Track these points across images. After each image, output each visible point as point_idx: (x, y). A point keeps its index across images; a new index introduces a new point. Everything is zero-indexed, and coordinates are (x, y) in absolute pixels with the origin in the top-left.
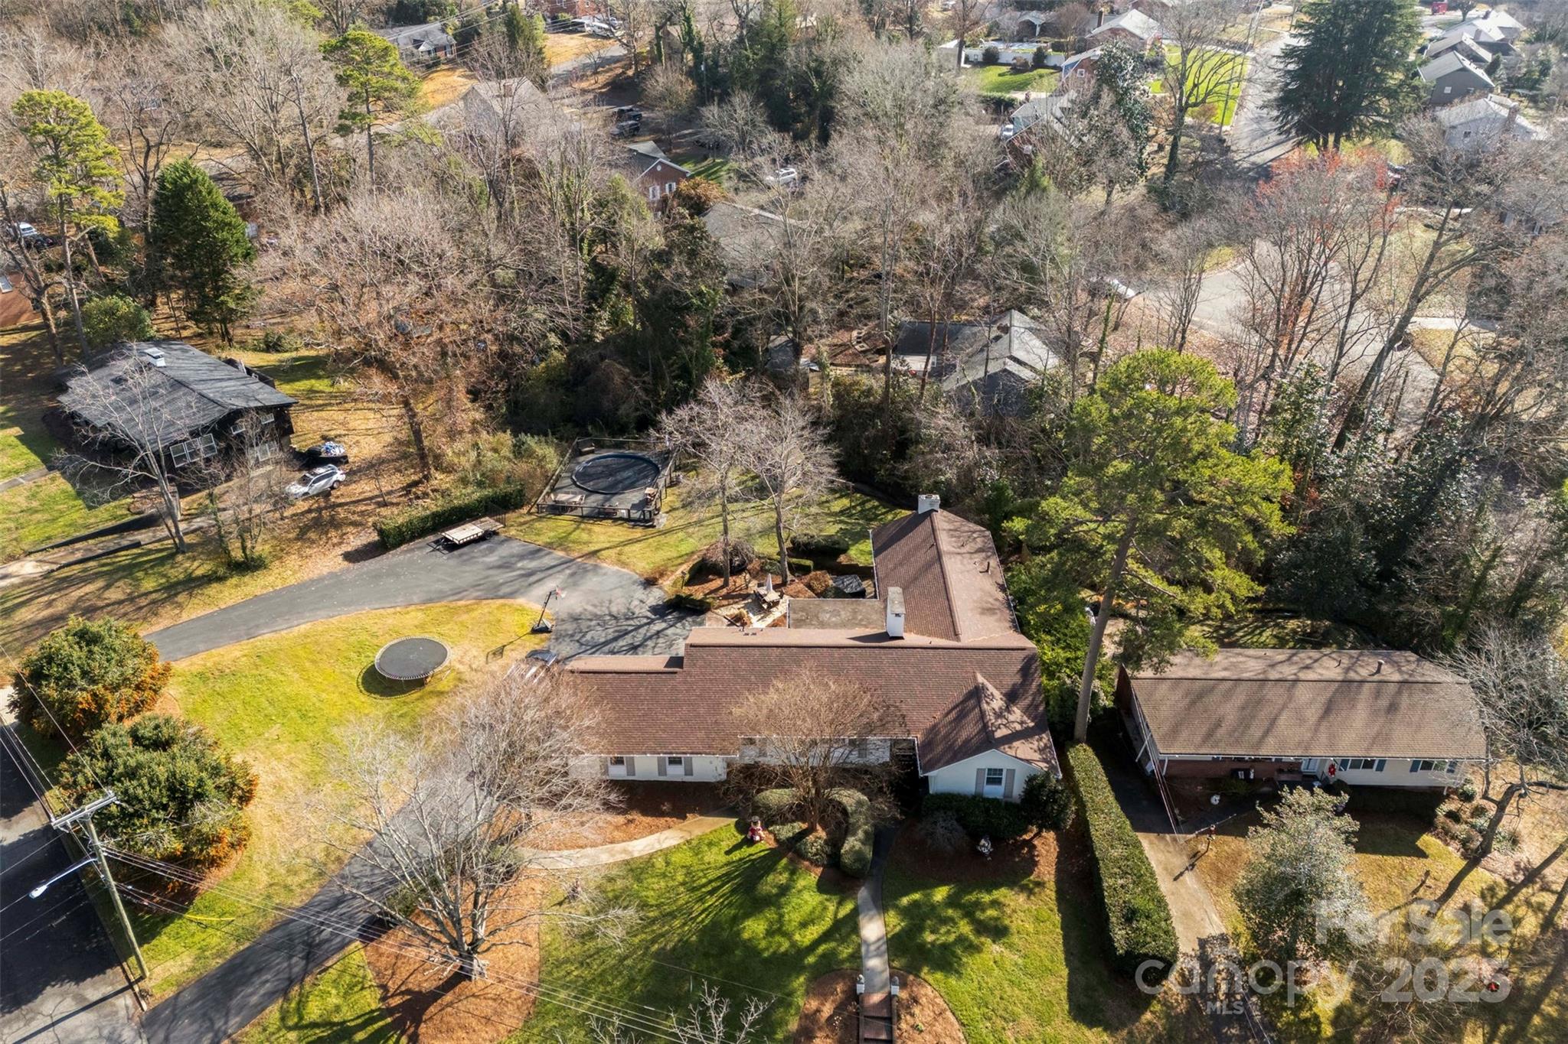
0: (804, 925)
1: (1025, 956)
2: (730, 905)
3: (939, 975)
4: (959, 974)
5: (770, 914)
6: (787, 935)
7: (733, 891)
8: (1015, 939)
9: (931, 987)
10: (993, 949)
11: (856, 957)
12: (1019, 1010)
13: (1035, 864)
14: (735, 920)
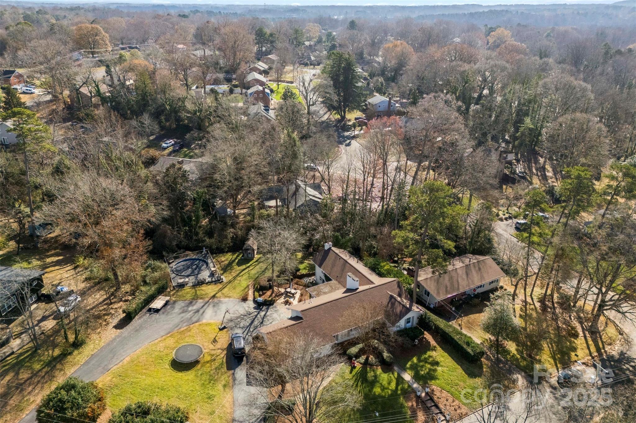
0: (389, 383)
1: (447, 367)
2: (365, 387)
3: (433, 381)
4: (438, 379)
5: (378, 385)
6: (387, 388)
7: (362, 383)
8: (441, 364)
9: (434, 386)
10: (439, 369)
11: (409, 386)
12: (457, 381)
13: (429, 342)
14: (370, 391)
